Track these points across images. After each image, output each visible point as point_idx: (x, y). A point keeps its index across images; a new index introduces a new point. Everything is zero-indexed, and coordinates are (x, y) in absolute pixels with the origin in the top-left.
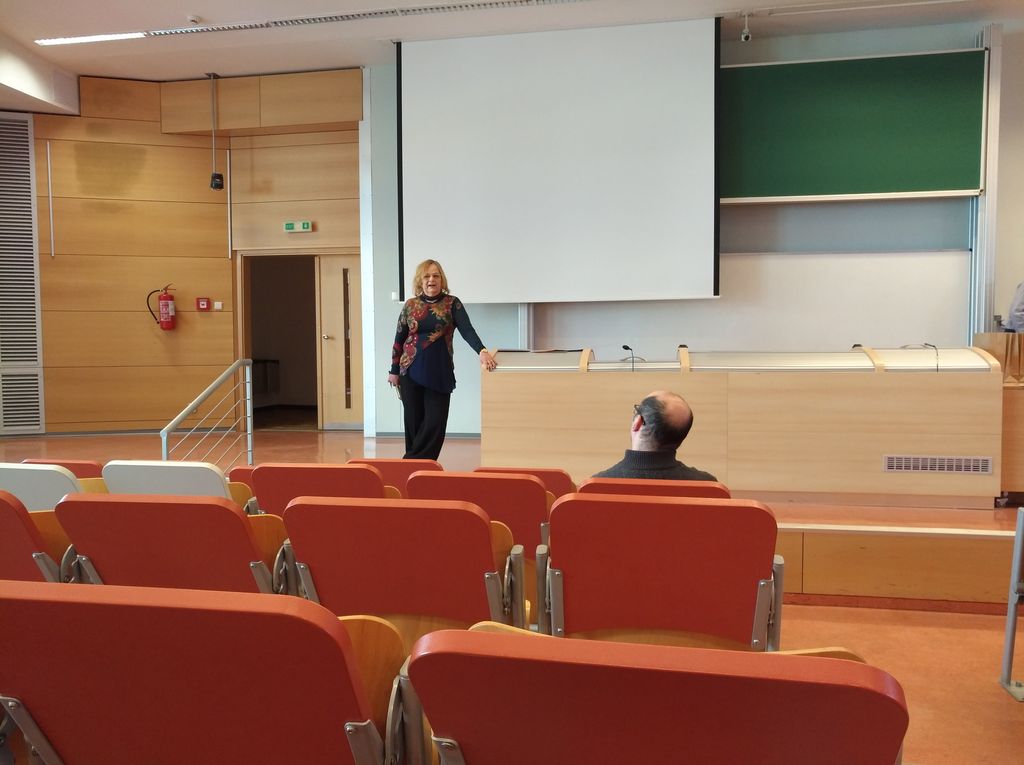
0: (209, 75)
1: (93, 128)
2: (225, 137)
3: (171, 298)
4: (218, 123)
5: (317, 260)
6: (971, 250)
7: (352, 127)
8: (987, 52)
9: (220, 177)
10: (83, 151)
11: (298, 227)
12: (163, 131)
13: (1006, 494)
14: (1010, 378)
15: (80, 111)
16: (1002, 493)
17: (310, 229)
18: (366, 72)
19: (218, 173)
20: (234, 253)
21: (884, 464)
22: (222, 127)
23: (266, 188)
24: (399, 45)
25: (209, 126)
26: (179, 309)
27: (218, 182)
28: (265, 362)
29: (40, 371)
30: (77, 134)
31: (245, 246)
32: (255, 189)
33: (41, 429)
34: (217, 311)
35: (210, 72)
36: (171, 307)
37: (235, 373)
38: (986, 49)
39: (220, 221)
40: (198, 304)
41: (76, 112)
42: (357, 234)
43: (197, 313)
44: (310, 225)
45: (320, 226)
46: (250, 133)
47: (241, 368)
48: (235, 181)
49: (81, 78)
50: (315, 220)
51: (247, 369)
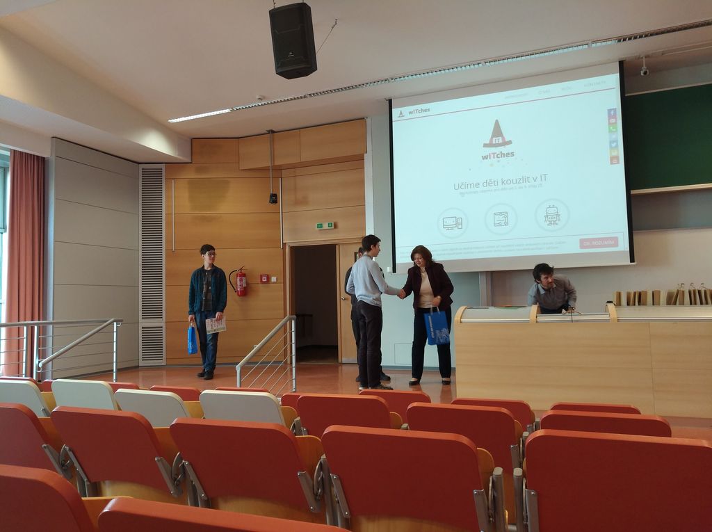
0: (269, 131)
1: (199, 170)
2: (278, 169)
4: (274, 161)
5: (337, 247)
7: (360, 158)
9: (275, 195)
10: (193, 184)
11: (325, 226)
12: (240, 168)
15: (192, 160)
17: (333, 227)
18: (368, 121)
19: (274, 193)
20: (284, 244)
22: (276, 163)
23: (304, 202)
24: (390, 101)
25: (268, 164)
26: (249, 282)
27: (274, 199)
28: (305, 316)
29: (163, 324)
30: (190, 174)
31: (291, 240)
32: (297, 203)
33: (163, 362)
34: (274, 283)
35: (268, 129)
36: (244, 281)
37: (285, 325)
39: (275, 225)
40: (261, 280)
41: (190, 161)
42: (364, 229)
43: (261, 285)
44: (333, 224)
45: (340, 225)
46: (294, 167)
47: (288, 323)
48: (284, 198)
49: (193, 140)
50: (335, 221)
51: (293, 322)
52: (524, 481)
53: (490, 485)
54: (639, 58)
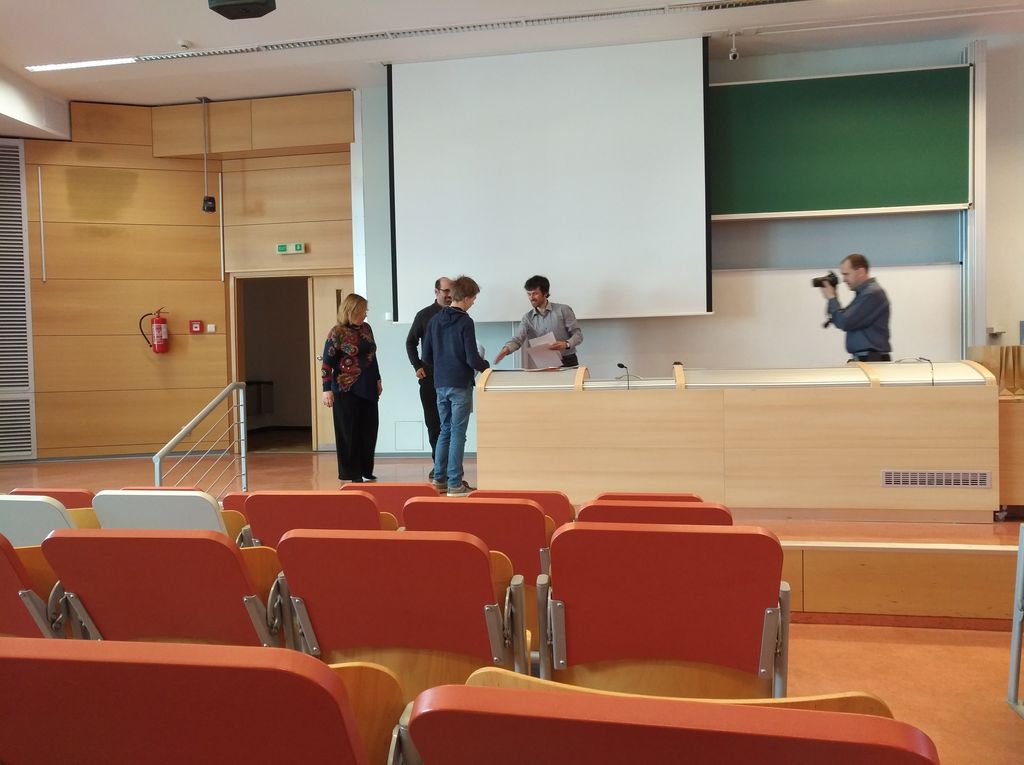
0: (201, 99)
1: (84, 153)
2: (216, 161)
3: (164, 321)
4: (210, 146)
5: (310, 281)
6: (961, 263)
7: (344, 149)
8: (971, 68)
9: (212, 200)
10: (75, 176)
11: (291, 249)
12: (155, 155)
13: (1004, 508)
14: (1005, 391)
15: (71, 136)
16: (1001, 506)
17: (303, 251)
18: (357, 94)
19: (210, 196)
20: (227, 275)
21: (882, 480)
22: (213, 151)
23: (258, 210)
24: (389, 67)
25: (200, 150)
26: (173, 332)
27: (210, 205)
28: (259, 383)
29: (31, 397)
30: (68, 159)
31: (237, 268)
32: (247, 212)
33: (33, 454)
34: (211, 333)
35: (201, 96)
36: (164, 330)
37: (229, 395)
38: (971, 65)
39: (214, 244)
40: (191, 328)
41: (67, 137)
42: (350, 255)
43: (190, 336)
44: (303, 246)
45: (313, 247)
46: (242, 156)
47: (235, 391)
48: (227, 204)
49: (72, 103)
50: (307, 241)
51: (241, 392)
52: (550, 590)
53: (507, 598)
54: (729, 35)
